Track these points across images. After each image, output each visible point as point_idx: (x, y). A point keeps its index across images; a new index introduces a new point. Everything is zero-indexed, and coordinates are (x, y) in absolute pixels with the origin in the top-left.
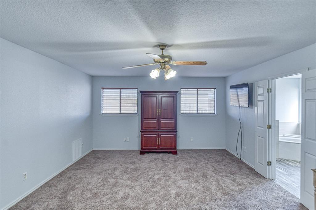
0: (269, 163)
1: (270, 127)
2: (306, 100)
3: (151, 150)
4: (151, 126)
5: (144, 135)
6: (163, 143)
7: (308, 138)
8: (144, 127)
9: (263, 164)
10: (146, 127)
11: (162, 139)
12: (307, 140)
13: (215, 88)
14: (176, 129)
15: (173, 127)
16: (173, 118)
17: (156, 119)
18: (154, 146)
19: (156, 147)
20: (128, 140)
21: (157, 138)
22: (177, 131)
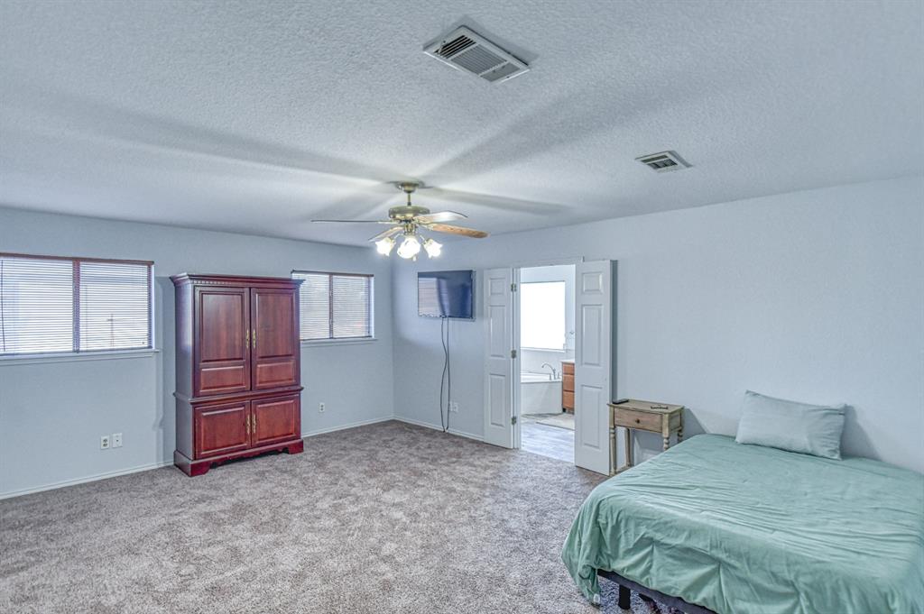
0: (514, 420)
1: (514, 355)
2: (583, 306)
3: (227, 456)
4: (227, 384)
5: (205, 414)
6: (264, 428)
7: (586, 364)
8: (204, 389)
9: (503, 423)
10: (207, 388)
11: (260, 417)
12: (584, 366)
13: (372, 276)
14: (298, 383)
15: (290, 379)
16: (290, 352)
17: (242, 359)
18: (236, 442)
19: (241, 443)
20: (120, 444)
21: (246, 417)
22: (302, 389)
